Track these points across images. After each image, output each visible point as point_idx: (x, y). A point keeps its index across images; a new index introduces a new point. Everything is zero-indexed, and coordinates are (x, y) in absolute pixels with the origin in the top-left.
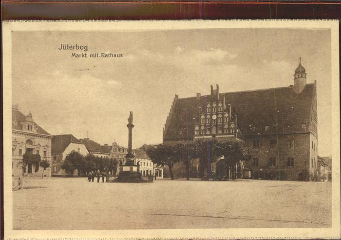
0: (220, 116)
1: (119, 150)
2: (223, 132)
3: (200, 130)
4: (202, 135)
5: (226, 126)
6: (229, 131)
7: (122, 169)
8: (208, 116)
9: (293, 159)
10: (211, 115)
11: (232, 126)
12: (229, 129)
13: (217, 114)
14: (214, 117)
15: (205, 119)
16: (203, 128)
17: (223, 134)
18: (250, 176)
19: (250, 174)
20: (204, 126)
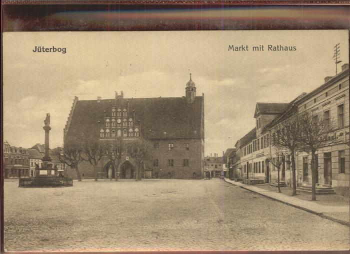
0: (125, 120)
1: (11, 150)
2: (128, 135)
3: (105, 133)
4: (107, 138)
5: (131, 130)
6: (134, 134)
7: (39, 172)
8: (113, 120)
9: (187, 160)
10: (116, 119)
11: (137, 130)
12: (134, 132)
13: (122, 119)
14: (119, 121)
15: (111, 122)
16: (108, 131)
17: (128, 137)
18: (151, 176)
19: (151, 174)
20: (109, 129)
